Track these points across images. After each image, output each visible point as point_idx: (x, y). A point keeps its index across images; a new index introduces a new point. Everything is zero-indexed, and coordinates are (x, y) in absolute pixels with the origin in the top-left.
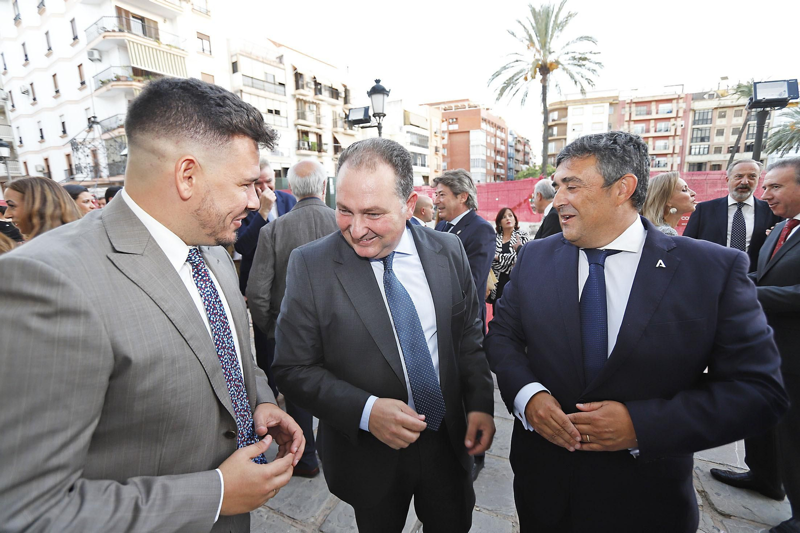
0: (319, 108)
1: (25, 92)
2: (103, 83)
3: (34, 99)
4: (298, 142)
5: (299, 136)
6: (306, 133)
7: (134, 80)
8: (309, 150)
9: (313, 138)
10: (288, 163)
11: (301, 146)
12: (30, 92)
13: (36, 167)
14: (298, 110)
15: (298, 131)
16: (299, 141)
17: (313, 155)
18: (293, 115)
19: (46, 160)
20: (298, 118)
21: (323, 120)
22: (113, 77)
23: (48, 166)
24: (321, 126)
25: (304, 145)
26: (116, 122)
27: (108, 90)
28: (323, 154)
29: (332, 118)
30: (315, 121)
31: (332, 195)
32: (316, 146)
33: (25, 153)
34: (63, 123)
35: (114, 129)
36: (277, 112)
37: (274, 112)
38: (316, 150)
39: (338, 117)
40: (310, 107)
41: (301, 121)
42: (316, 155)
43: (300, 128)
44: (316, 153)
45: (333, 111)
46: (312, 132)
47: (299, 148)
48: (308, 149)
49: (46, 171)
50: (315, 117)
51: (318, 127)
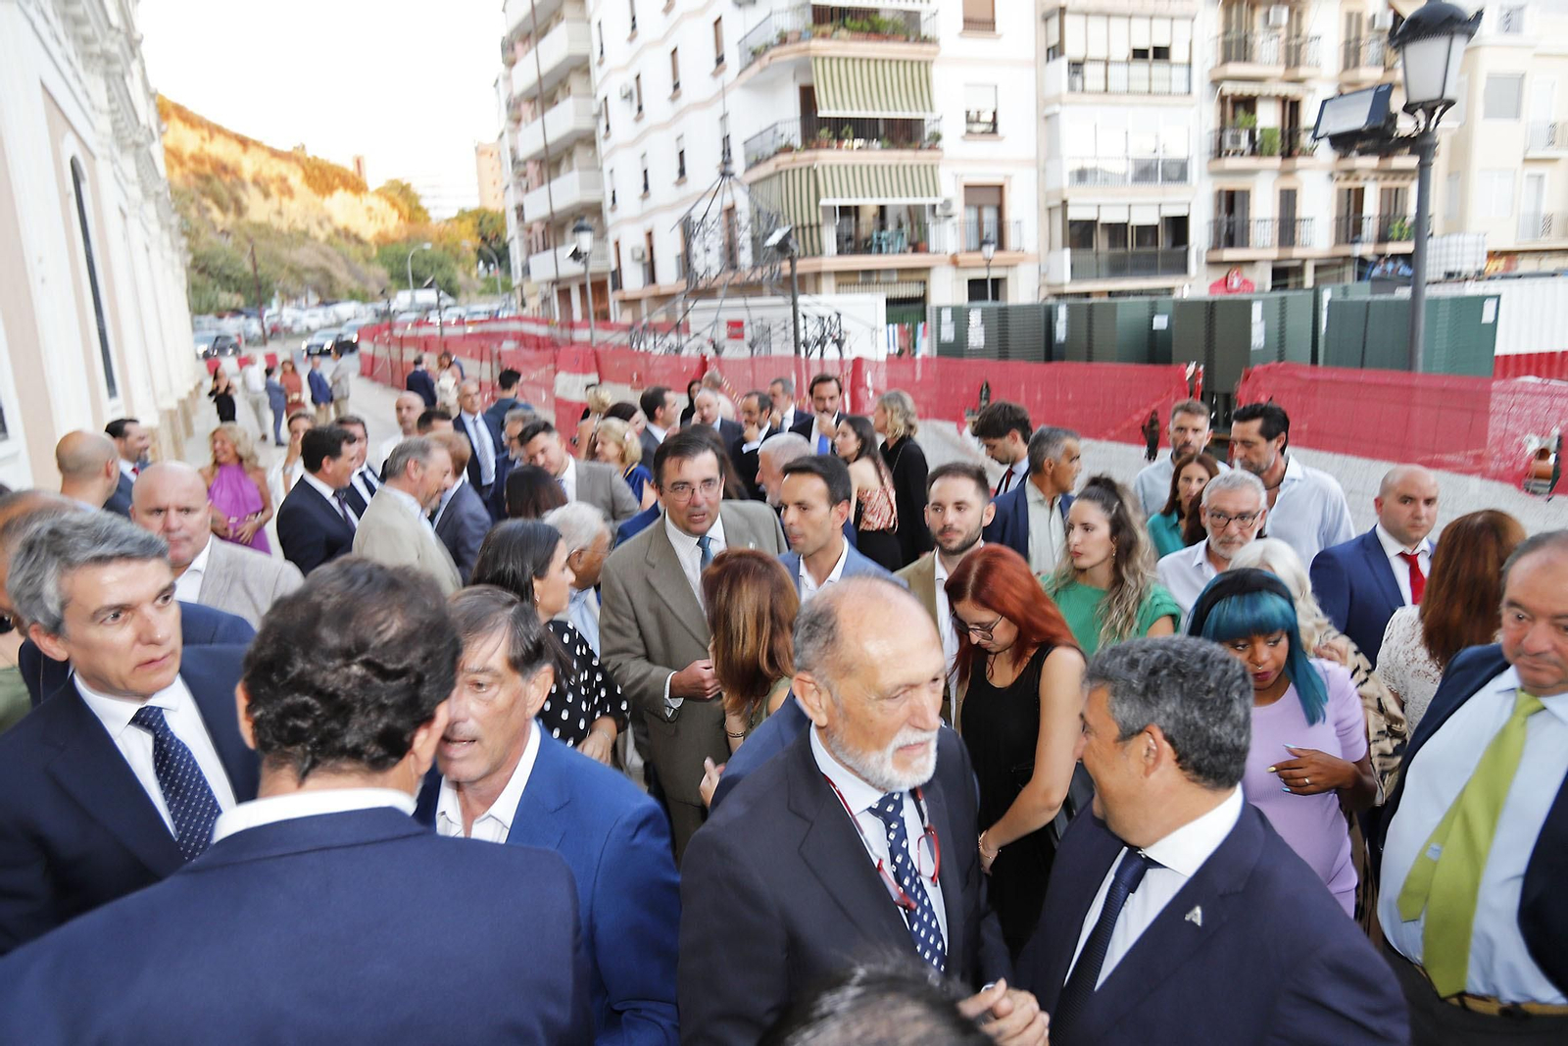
0: (1300, 15)
1: (628, 96)
2: (754, 53)
3: (640, 108)
4: (1218, 133)
5: (1223, 114)
6: (1248, 104)
7: (814, 36)
8: (1253, 153)
9: (1268, 117)
10: (1182, 203)
11: (1228, 144)
12: (634, 96)
13: (633, 251)
14: (1226, 33)
15: (1223, 100)
16: (1222, 130)
17: (1265, 170)
18: (1207, 55)
19: (650, 235)
20: (1226, 59)
21: (1310, 52)
22: (773, 37)
23: (651, 249)
24: (1302, 72)
25: (1236, 140)
26: (773, 142)
27: (763, 69)
28: (1300, 162)
29: (1343, 39)
30: (1282, 59)
31: (1257, 351)
32: (1278, 138)
33: (620, 222)
34: (681, 153)
35: (768, 158)
36: (1161, 53)
37: (1151, 54)
38: (1278, 151)
39: (1364, 32)
40: (1268, 14)
41: (1235, 69)
42: (1272, 170)
43: (1229, 88)
44: (1276, 162)
45: (1350, 15)
46: (1268, 97)
47: (1219, 152)
48: (1248, 150)
49: (647, 258)
50: (1282, 46)
51: (1292, 74)
